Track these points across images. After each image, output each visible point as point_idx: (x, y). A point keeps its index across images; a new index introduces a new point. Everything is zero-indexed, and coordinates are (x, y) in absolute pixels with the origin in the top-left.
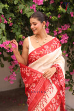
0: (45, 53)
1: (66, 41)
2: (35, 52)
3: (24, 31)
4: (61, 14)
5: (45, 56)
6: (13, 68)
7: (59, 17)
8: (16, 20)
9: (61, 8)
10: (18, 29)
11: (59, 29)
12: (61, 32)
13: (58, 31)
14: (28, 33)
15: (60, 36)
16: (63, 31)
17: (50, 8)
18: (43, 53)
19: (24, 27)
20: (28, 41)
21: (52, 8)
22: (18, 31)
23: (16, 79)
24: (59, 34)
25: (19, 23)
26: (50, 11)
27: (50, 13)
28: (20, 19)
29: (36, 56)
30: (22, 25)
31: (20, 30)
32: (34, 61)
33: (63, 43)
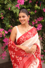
0: (30, 37)
1: (41, 29)
2: (23, 37)
3: (11, 22)
4: (37, 10)
5: (30, 39)
6: (5, 48)
7: (35, 12)
8: (6, 14)
9: (36, 6)
10: (7, 21)
11: (36, 20)
12: (37, 22)
13: (35, 22)
14: (15, 23)
15: (36, 25)
16: (38, 21)
17: (29, 6)
18: (28, 37)
19: (11, 19)
20: (16, 29)
21: (31, 6)
22: (7, 22)
23: (6, 56)
24: (36, 24)
25: (8, 17)
26: (29, 8)
27: (29, 9)
28: (9, 14)
29: (24, 39)
30: (10, 18)
31: (8, 21)
32: (22, 43)
33: (39, 30)
